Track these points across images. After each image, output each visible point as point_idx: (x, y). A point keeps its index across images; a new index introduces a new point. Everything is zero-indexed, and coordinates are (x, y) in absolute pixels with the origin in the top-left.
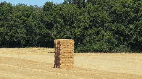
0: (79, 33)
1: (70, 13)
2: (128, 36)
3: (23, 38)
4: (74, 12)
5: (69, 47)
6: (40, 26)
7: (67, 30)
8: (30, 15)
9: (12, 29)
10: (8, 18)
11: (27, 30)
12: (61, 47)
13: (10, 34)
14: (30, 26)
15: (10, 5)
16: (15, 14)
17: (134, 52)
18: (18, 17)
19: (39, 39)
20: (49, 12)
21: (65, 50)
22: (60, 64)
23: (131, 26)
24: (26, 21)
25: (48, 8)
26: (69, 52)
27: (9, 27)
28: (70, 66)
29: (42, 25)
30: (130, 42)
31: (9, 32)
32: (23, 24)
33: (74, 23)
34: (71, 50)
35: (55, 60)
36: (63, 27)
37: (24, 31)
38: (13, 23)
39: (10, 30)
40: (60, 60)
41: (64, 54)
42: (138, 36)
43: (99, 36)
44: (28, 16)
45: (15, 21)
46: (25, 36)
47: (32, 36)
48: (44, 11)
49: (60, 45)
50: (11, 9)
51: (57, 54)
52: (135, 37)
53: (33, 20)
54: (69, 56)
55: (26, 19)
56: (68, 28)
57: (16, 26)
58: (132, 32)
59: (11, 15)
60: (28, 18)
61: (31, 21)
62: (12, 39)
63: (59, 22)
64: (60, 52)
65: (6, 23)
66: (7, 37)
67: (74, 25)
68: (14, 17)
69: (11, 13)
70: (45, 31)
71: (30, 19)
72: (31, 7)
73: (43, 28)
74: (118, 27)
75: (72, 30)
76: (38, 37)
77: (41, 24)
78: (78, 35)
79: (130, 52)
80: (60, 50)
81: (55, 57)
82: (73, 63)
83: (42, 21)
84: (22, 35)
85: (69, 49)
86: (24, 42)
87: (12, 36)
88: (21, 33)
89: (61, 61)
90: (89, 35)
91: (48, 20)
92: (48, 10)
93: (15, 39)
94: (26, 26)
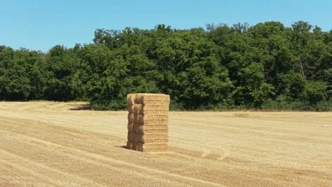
0: (112, 83)
1: (100, 56)
2: (178, 87)
3: (28, 89)
4: (105, 55)
5: (159, 108)
6: (47, 75)
7: (96, 79)
8: (35, 61)
9: (13, 78)
10: (9, 64)
11: (32, 80)
12: (145, 108)
13: (11, 83)
14: (35, 75)
15: (10, 49)
16: (16, 60)
17: (187, 110)
18: (20, 63)
19: (45, 90)
20: (59, 58)
21: (152, 116)
22: (143, 143)
23: (184, 74)
24: (30, 68)
25: (57, 52)
26: (161, 119)
27: (10, 75)
28: (163, 147)
29: (51, 73)
30: (182, 96)
31: (10, 82)
32: (26, 72)
33: (106, 69)
34: (163, 114)
35: (129, 133)
36: (89, 75)
37: (28, 80)
38: (15, 71)
39: (11, 80)
40: (143, 134)
41: (150, 123)
42: (194, 88)
43: (138, 87)
44: (33, 62)
45: (17, 69)
46: (29, 87)
47: (37, 87)
48: (52, 56)
49: (143, 105)
50: (12, 54)
51: (135, 122)
52: (189, 89)
53: (38, 68)
54: (161, 128)
55: (30, 65)
56: (96, 75)
57: (19, 74)
58: (185, 82)
59: (12, 61)
60: (32, 64)
61: (36, 68)
62: (13, 90)
63: (84, 68)
64: (142, 118)
65: (6, 71)
66: (7, 88)
67: (106, 72)
68: (16, 63)
69: (12, 59)
70: (54, 80)
71: (35, 66)
72: (35, 52)
73: (51, 77)
74: (165, 76)
75: (104, 78)
76: (45, 88)
77: (49, 73)
78: (112, 85)
79: (182, 110)
80: (143, 115)
81: (129, 128)
82: (167, 141)
83: (50, 69)
84: (26, 85)
85: (159, 113)
86: (27, 94)
87: (13, 87)
88: (24, 83)
89: (145, 138)
90: (126, 86)
91: (57, 68)
92: (58, 55)
93: (17, 91)
94: (30, 74)
